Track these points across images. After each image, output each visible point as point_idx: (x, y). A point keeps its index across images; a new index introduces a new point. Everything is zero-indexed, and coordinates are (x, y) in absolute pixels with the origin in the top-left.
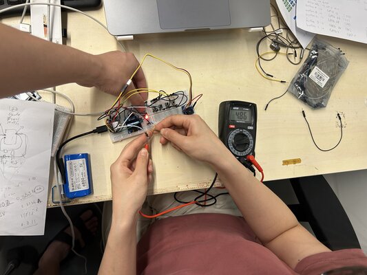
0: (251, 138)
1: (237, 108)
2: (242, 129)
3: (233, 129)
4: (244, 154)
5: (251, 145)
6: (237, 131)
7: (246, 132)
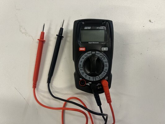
0: (105, 60)
1: (89, 28)
2: (95, 50)
3: (83, 52)
4: (97, 78)
5: (106, 68)
6: (89, 54)
7: (99, 54)
